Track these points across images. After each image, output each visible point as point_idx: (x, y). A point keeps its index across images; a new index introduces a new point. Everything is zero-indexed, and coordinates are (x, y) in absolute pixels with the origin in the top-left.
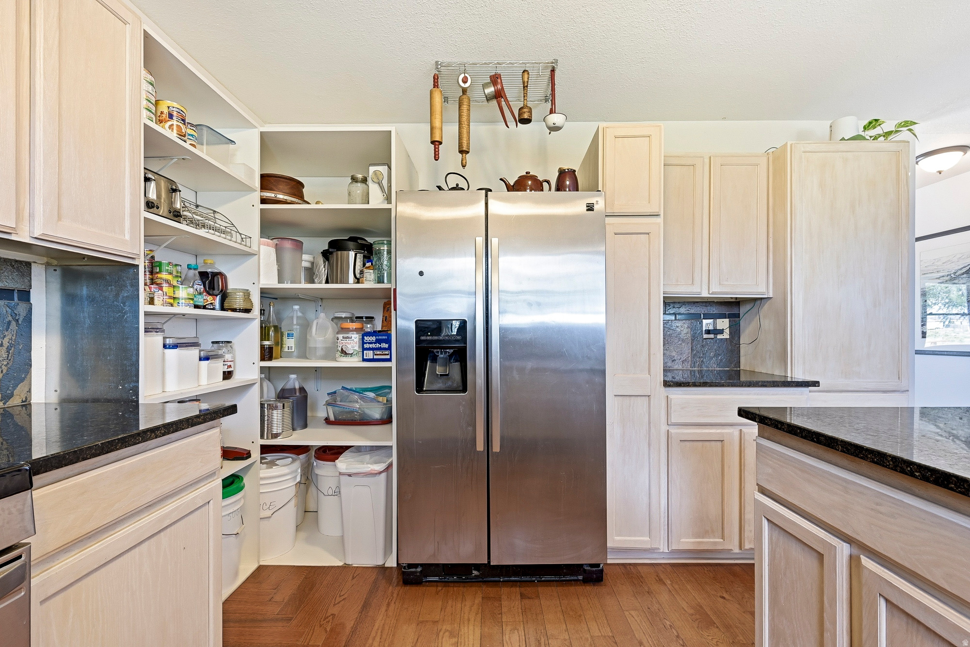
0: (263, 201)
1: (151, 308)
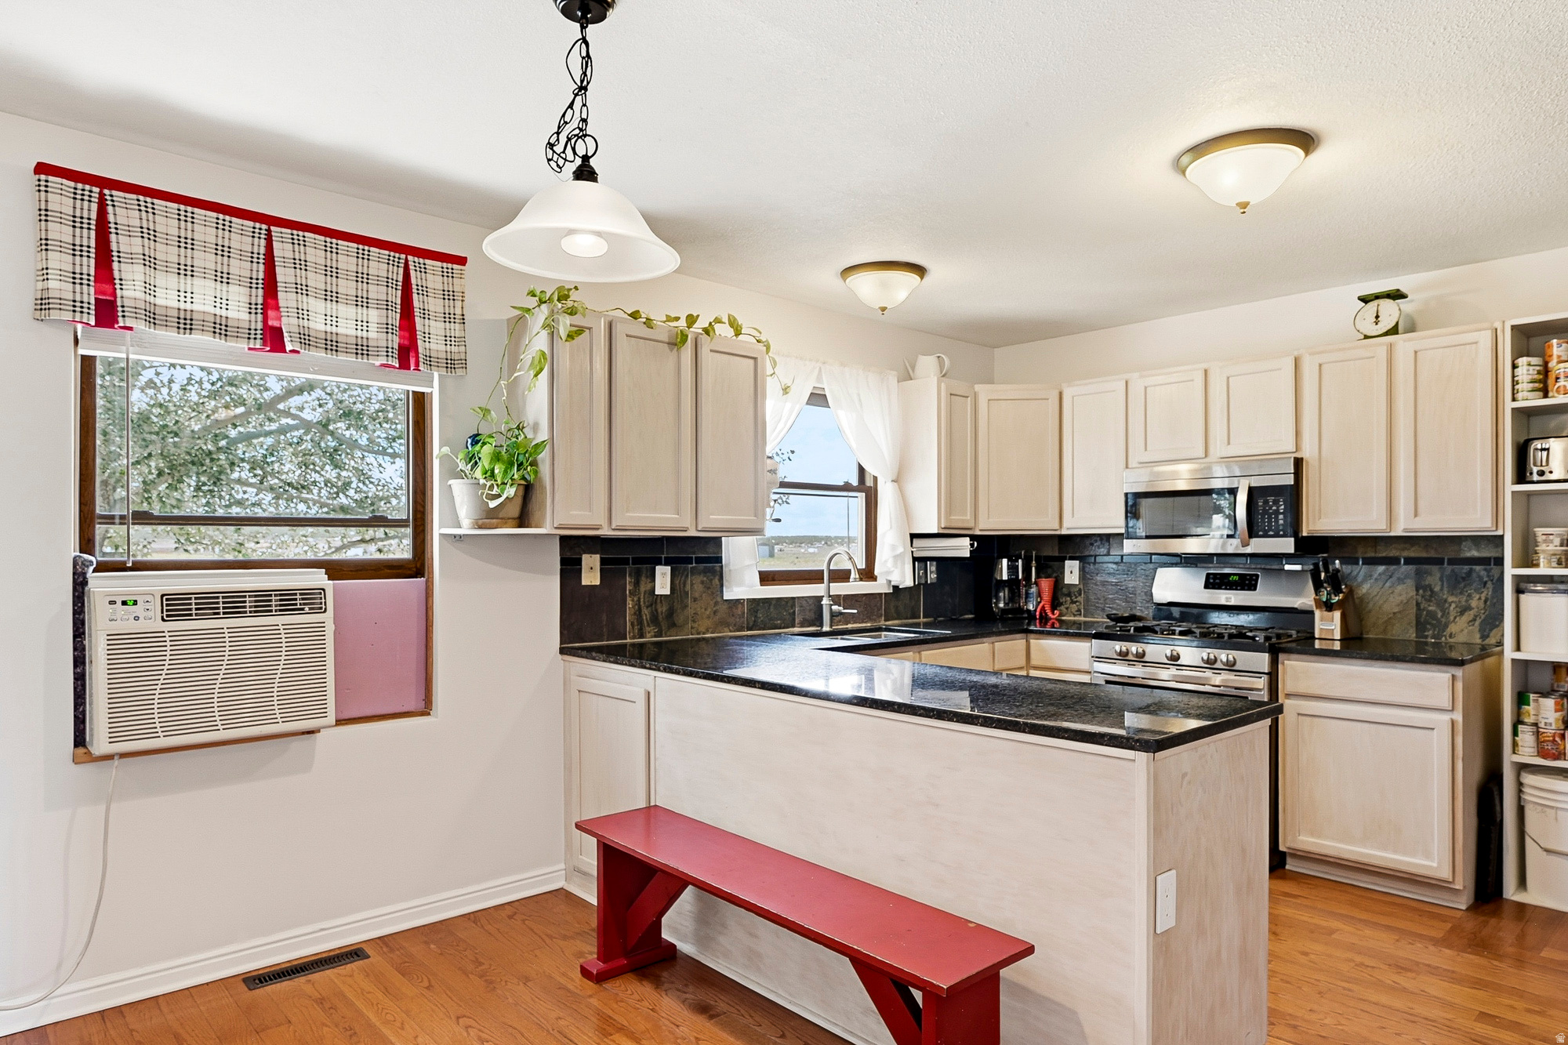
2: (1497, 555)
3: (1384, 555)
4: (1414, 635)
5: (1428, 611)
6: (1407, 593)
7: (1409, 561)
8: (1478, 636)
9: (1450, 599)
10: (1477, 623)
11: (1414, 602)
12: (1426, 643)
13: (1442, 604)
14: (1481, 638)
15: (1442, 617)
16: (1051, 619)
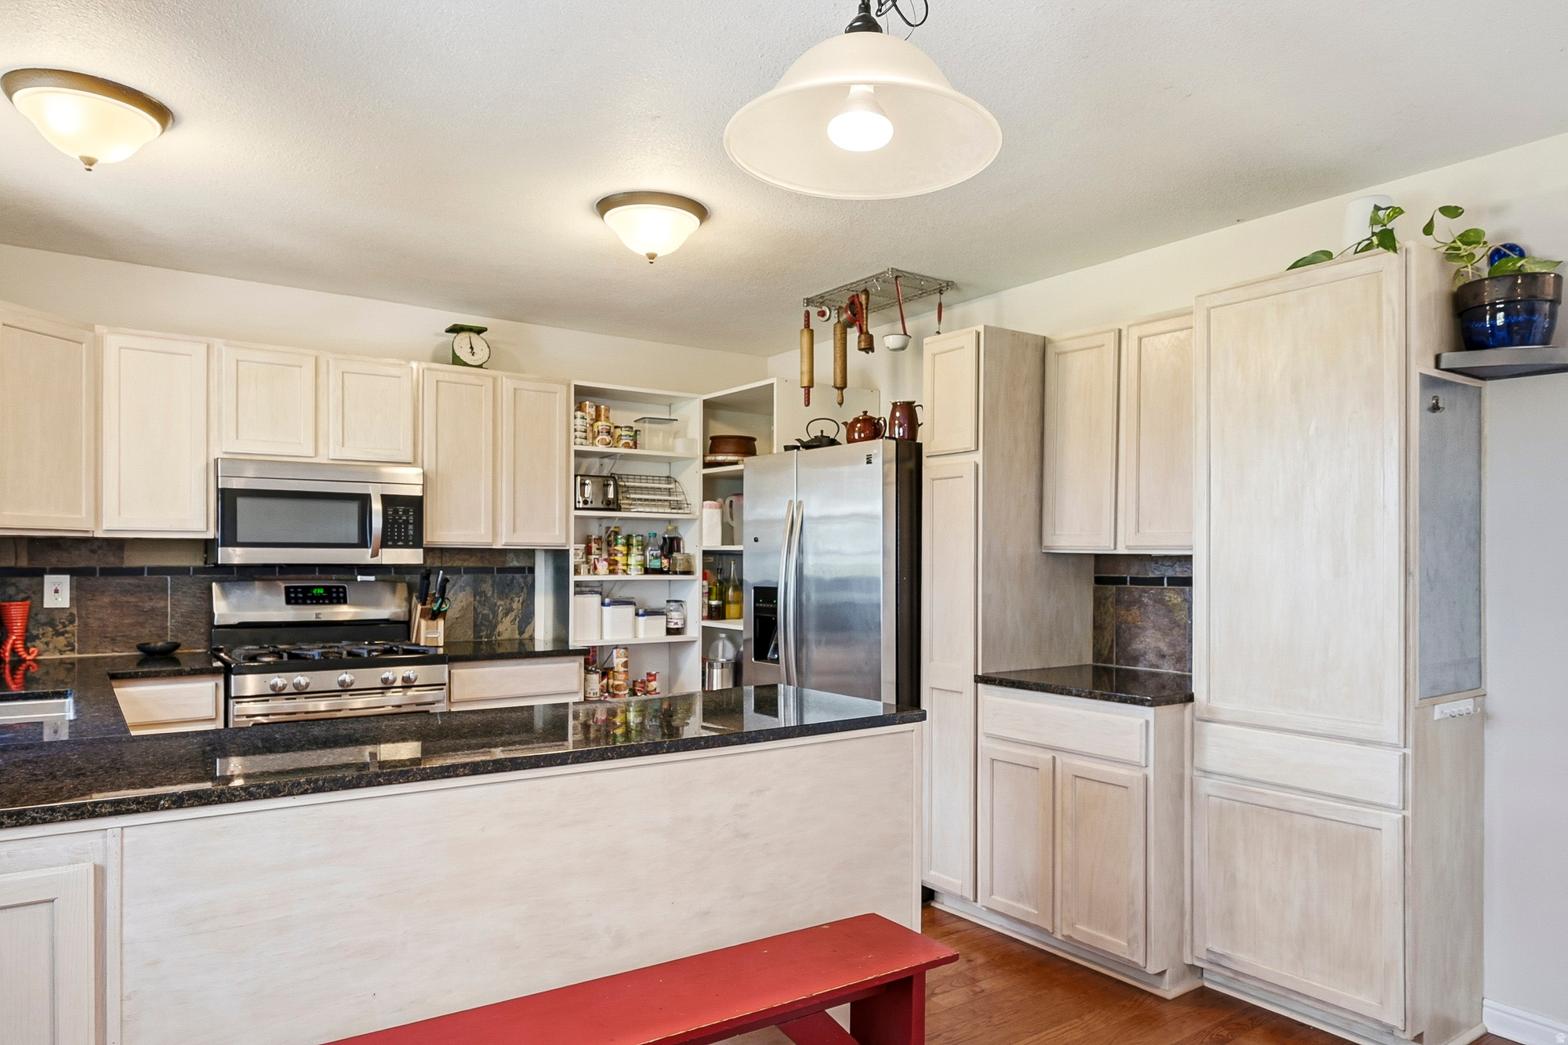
0: (706, 465)
1: (579, 578)
2: (530, 565)
3: (449, 565)
4: (472, 636)
5: (483, 615)
6: (467, 600)
7: (468, 570)
8: (517, 632)
9: (499, 603)
10: (517, 622)
11: (472, 608)
12: (481, 643)
13: (494, 609)
14: (519, 634)
15: (493, 618)
16: (25, 660)
